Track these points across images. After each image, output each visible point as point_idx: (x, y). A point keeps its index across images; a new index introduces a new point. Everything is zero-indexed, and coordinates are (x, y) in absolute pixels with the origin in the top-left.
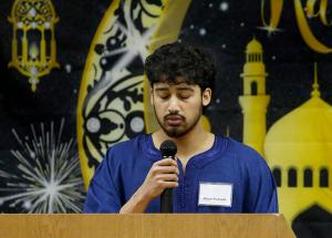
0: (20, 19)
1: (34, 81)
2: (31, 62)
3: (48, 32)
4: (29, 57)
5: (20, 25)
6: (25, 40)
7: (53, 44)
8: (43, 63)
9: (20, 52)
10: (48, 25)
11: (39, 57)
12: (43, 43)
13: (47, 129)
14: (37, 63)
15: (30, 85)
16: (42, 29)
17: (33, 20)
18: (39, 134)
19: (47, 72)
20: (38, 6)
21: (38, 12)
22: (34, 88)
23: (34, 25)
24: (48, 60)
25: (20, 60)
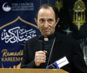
1: (79, 27)
2: (79, 22)
3: (83, 12)
4: (78, 20)
5: (76, 11)
6: (77, 15)
7: (84, 16)
8: (82, 22)
9: (75, 19)
10: (83, 10)
11: (81, 20)
12: (82, 16)
16: (81, 12)
17: (79, 9)
19: (83, 24)
20: (81, 5)
21: (81, 7)
22: (79, 29)
23: (79, 11)
25: (75, 21)
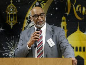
0: (8, 11)
1: (12, 26)
2: (11, 22)
3: (15, 14)
4: (11, 20)
5: (9, 13)
6: (10, 16)
7: (16, 17)
8: (14, 22)
9: (8, 19)
10: (15, 13)
11: (13, 20)
12: (14, 17)
13: (15, 37)
14: (12, 22)
15: (11, 27)
16: (14, 14)
17: (12, 12)
18: (13, 39)
19: (15, 24)
20: (13, 9)
22: (12, 28)
24: (15, 21)
25: (8, 21)
